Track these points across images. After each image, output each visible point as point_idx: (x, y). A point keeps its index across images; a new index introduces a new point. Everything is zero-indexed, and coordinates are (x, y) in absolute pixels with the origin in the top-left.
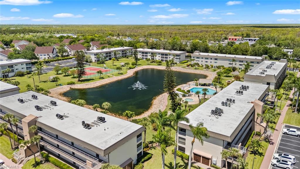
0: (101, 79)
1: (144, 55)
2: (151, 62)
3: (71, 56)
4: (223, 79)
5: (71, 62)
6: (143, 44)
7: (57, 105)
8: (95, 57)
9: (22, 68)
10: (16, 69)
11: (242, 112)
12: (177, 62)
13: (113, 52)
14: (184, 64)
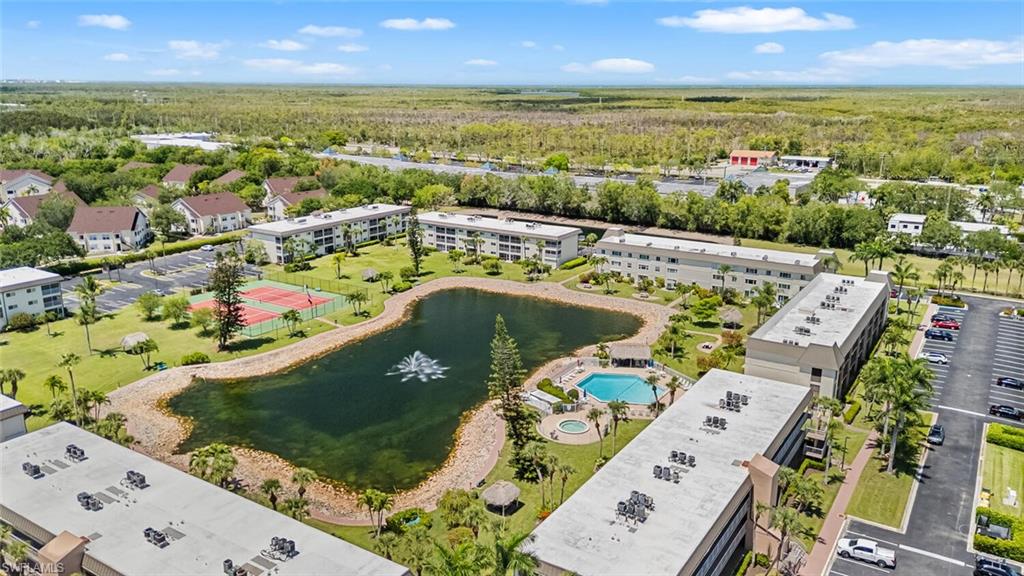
0: (294, 338)
1: (443, 237)
2: (466, 264)
3: (196, 239)
4: (689, 336)
5: (195, 261)
6: (441, 189)
7: (148, 486)
8: (279, 248)
9: (31, 303)
10: (11, 308)
11: (709, 506)
12: (550, 263)
13: (340, 228)
14: (572, 270)
